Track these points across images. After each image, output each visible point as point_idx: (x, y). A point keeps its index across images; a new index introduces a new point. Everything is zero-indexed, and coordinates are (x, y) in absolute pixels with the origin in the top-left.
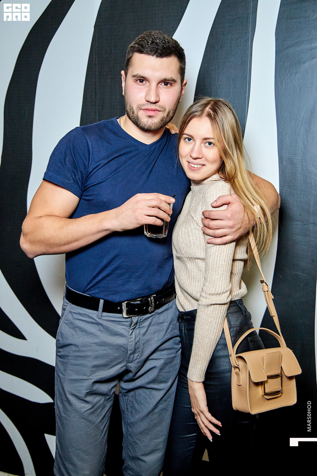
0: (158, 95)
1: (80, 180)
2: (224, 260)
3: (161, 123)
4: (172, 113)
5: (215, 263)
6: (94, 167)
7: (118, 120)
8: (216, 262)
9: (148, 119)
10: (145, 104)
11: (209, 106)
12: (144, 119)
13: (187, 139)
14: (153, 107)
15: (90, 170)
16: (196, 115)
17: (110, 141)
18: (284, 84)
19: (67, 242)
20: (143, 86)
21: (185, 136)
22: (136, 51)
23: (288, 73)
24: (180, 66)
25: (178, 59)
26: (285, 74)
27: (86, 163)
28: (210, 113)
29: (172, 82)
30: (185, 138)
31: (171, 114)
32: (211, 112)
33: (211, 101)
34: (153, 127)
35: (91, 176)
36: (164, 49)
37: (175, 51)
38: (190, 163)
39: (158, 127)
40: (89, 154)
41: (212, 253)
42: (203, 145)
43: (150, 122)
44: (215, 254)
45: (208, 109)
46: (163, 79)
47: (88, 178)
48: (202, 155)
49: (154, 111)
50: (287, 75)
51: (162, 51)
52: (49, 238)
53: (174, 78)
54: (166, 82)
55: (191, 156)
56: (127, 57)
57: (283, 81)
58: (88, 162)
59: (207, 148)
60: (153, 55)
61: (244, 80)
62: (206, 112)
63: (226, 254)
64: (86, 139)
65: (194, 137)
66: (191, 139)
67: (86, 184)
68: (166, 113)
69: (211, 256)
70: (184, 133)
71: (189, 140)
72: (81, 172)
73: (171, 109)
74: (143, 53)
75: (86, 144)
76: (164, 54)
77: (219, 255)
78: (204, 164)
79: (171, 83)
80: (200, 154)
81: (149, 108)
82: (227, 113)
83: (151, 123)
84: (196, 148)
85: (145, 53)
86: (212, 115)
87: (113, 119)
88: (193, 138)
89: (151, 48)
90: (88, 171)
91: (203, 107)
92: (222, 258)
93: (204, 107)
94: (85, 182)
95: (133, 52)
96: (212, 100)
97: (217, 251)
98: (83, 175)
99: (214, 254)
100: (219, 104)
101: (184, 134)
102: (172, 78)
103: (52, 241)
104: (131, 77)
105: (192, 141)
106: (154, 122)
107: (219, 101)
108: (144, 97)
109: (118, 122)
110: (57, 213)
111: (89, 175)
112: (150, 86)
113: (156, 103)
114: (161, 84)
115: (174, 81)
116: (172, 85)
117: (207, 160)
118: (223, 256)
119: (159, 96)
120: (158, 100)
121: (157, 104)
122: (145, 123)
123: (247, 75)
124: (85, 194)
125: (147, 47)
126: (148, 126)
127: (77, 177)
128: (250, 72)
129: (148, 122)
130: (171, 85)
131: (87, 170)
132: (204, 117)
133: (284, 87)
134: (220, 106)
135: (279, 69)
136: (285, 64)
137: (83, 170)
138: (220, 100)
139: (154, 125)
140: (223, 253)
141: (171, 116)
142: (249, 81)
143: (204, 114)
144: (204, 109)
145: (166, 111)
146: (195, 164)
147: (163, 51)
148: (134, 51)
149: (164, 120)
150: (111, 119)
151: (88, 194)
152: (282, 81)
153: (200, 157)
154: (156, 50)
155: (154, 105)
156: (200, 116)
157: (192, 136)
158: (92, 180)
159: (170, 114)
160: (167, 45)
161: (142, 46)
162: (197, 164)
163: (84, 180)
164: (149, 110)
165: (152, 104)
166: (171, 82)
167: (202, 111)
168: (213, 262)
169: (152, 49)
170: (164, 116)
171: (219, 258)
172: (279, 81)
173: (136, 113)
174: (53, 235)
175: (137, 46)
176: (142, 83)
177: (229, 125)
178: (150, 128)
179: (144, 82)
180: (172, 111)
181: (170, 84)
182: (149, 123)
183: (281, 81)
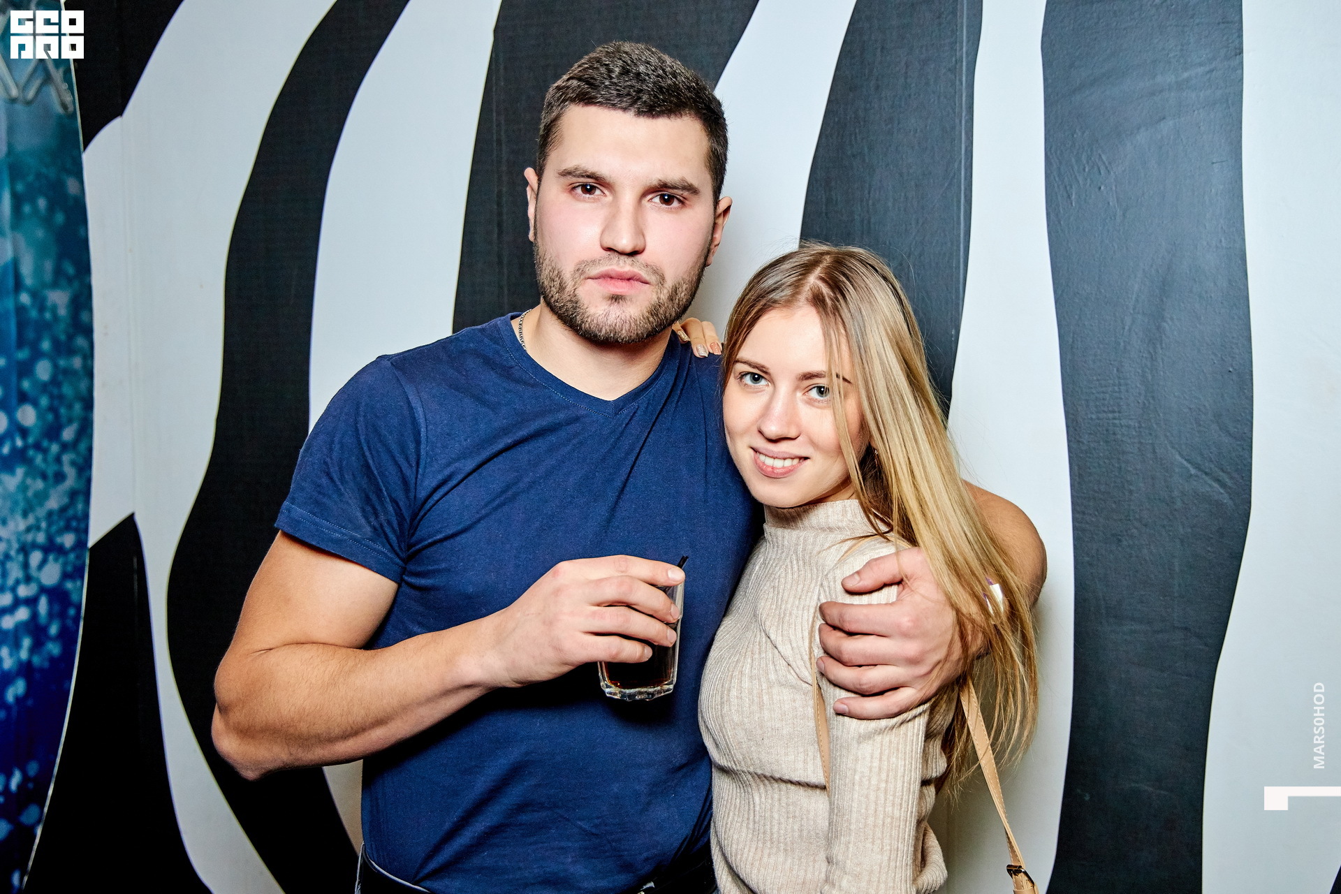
0: (640, 232)
1: (393, 528)
2: (899, 801)
3: (651, 319)
4: (686, 292)
5: (871, 811)
6: (434, 484)
7: (515, 324)
8: (872, 807)
9: (610, 305)
10: (600, 260)
11: (818, 271)
12: (596, 307)
13: (748, 377)
14: (625, 266)
15: (422, 494)
16: (775, 302)
17: (487, 397)
18: (1073, 197)
19: (349, 729)
20: (594, 205)
21: (740, 367)
22: (573, 100)
23: (1085, 162)
24: (711, 147)
25: (704, 125)
26: (1076, 167)
27: (409, 472)
28: (822, 294)
29: (686, 194)
30: (742, 375)
31: (683, 294)
32: (825, 290)
33: (822, 254)
34: (624, 333)
35: (425, 514)
36: (662, 93)
37: (695, 101)
38: (760, 453)
39: (639, 332)
40: (418, 443)
41: (857, 777)
42: (799, 394)
43: (614, 316)
44: (869, 780)
45: (813, 280)
46: (655, 183)
47: (416, 521)
48: (798, 426)
49: (629, 279)
50: (1084, 170)
51: (655, 96)
52: (292, 719)
53: (692, 180)
54: (666, 193)
55: (760, 432)
56: (545, 119)
57: (1071, 187)
58: (414, 469)
59: (813, 406)
60: (625, 109)
61: (950, 184)
62: (808, 288)
63: (903, 782)
64: (408, 398)
65: (771, 371)
66: (763, 377)
67: (414, 539)
68: (665, 291)
69: (857, 787)
70: (738, 357)
71: (756, 378)
72: (394, 502)
73: (683, 279)
74: (594, 104)
75: (406, 412)
76: (659, 105)
77: (883, 785)
78: (804, 454)
79: (681, 198)
80: (789, 424)
81: (612, 270)
82: (875, 292)
83: (618, 320)
84: (778, 407)
85: (601, 104)
86: (828, 300)
87: (498, 321)
88: (766, 373)
89: (621, 86)
90: (415, 497)
91: (798, 276)
92: (894, 795)
93: (801, 275)
94: (409, 531)
95: (564, 101)
96: (828, 253)
97: (875, 770)
98: (401, 510)
99: (864, 780)
100: (850, 265)
101: (738, 361)
102: (683, 180)
103: (303, 727)
104: (557, 175)
105: (763, 382)
106: (628, 317)
107: (852, 255)
108: (598, 237)
109: (513, 331)
110: (321, 634)
111: (420, 510)
112: (615, 204)
113: (634, 253)
114: (651, 199)
115: (693, 190)
116: (687, 202)
117: (813, 443)
118: (895, 788)
119: (643, 236)
120: (639, 247)
121: (639, 257)
122: (600, 318)
123: (959, 170)
124: (411, 567)
125: (607, 83)
126: (607, 327)
127: (382, 517)
128: (969, 160)
129: (607, 315)
130: (682, 202)
131: (412, 495)
132: (801, 304)
133: (1074, 205)
134: (850, 269)
135: (1058, 152)
136: (1075, 136)
137: (400, 495)
138: (853, 252)
139: (627, 326)
140: (895, 778)
141: (684, 300)
142: (965, 189)
143: (799, 297)
144: (800, 280)
145: (666, 285)
146: (777, 458)
147: (658, 98)
148: (567, 100)
149: (661, 312)
150: (493, 322)
151: (419, 569)
152: (1068, 188)
153: (792, 434)
154: (634, 93)
155: (629, 260)
156: (789, 302)
157: (763, 367)
158: (431, 528)
159: (679, 294)
160: (669, 82)
161: (591, 83)
162: (781, 456)
163: (406, 526)
164: (611, 278)
165: (623, 258)
166: (680, 192)
167: (797, 286)
168: (864, 806)
169: (624, 92)
170: (661, 301)
171: (882, 796)
172: (1058, 186)
173: (569, 288)
174: (304, 709)
175: (575, 83)
176: (592, 196)
177: (886, 330)
178: (614, 335)
179: (598, 192)
180: (685, 287)
181: (680, 201)
182: (612, 319)
183: (1066, 187)
